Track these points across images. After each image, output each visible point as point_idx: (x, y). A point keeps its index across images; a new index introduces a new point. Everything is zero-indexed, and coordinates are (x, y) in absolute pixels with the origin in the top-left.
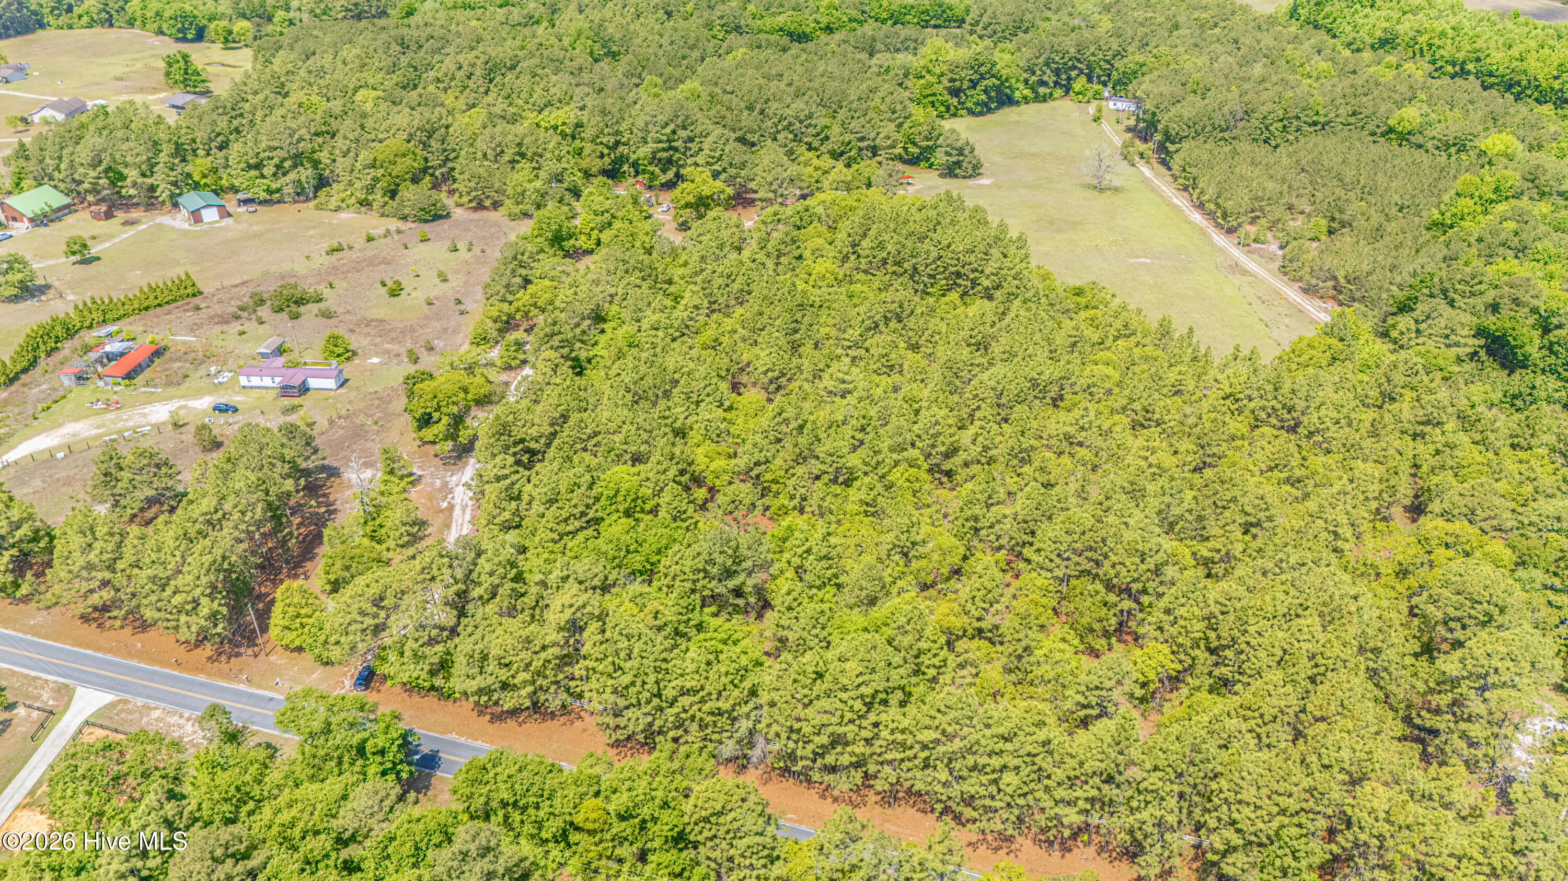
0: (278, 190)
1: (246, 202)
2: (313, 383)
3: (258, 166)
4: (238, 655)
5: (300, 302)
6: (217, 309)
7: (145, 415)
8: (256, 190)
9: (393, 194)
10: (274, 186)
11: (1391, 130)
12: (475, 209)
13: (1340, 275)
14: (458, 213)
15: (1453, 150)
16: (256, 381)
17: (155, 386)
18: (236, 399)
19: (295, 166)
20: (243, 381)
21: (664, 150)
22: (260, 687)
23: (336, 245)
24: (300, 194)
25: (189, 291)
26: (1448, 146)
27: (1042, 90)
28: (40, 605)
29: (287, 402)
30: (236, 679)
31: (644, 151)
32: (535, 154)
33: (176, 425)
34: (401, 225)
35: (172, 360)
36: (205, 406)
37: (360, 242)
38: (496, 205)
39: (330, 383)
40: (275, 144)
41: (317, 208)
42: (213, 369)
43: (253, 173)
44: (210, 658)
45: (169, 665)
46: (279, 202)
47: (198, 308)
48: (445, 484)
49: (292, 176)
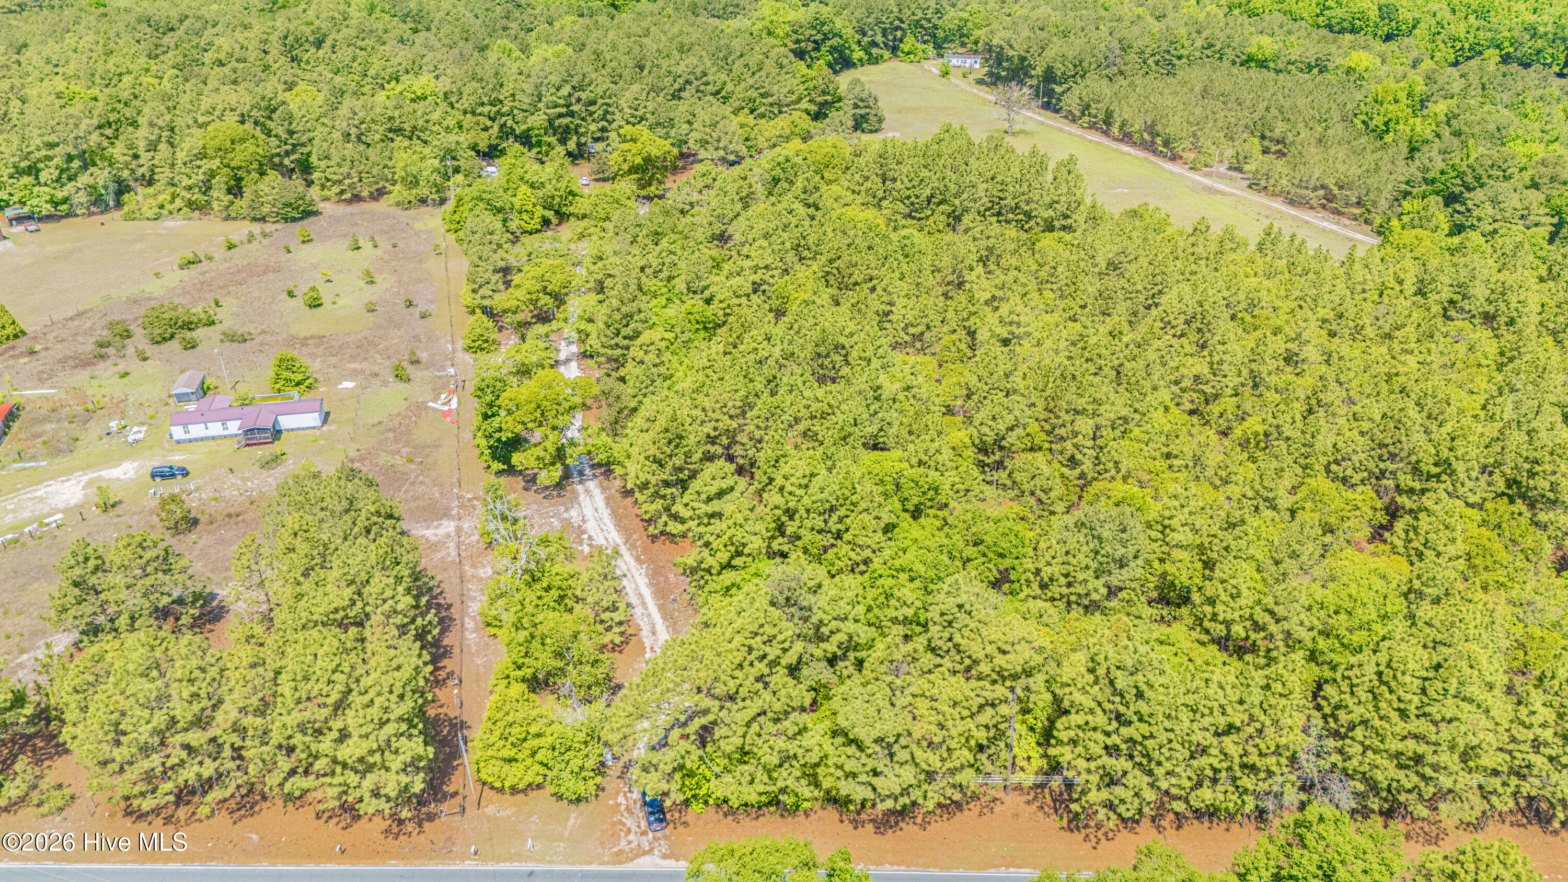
0: (65, 200)
1: (20, 219)
2: (286, 422)
3: (33, 171)
4: (431, 817)
5: (189, 326)
6: (60, 350)
7: (41, 499)
8: (34, 202)
9: (235, 189)
10: (60, 195)
11: (1250, 59)
12: (349, 202)
13: (1330, 182)
14: (326, 208)
15: (1315, 71)
16: (197, 430)
17: (33, 458)
18: (177, 459)
19: (85, 167)
20: (178, 432)
21: (560, 116)
22: (498, 859)
23: (190, 257)
24: (98, 203)
25: (9, 330)
26: (1310, 68)
27: (875, 51)
28: (45, 809)
29: (260, 452)
30: (449, 854)
31: (537, 120)
33: (108, 507)
34: (256, 228)
35: (36, 421)
36: (131, 474)
37: (219, 253)
38: (380, 193)
39: (313, 419)
40: (53, 138)
41: (129, 218)
42: (114, 425)
43: (27, 180)
44: (387, 831)
45: (329, 858)
46: (67, 216)
47: (32, 353)
48: (567, 523)
49: (84, 179)
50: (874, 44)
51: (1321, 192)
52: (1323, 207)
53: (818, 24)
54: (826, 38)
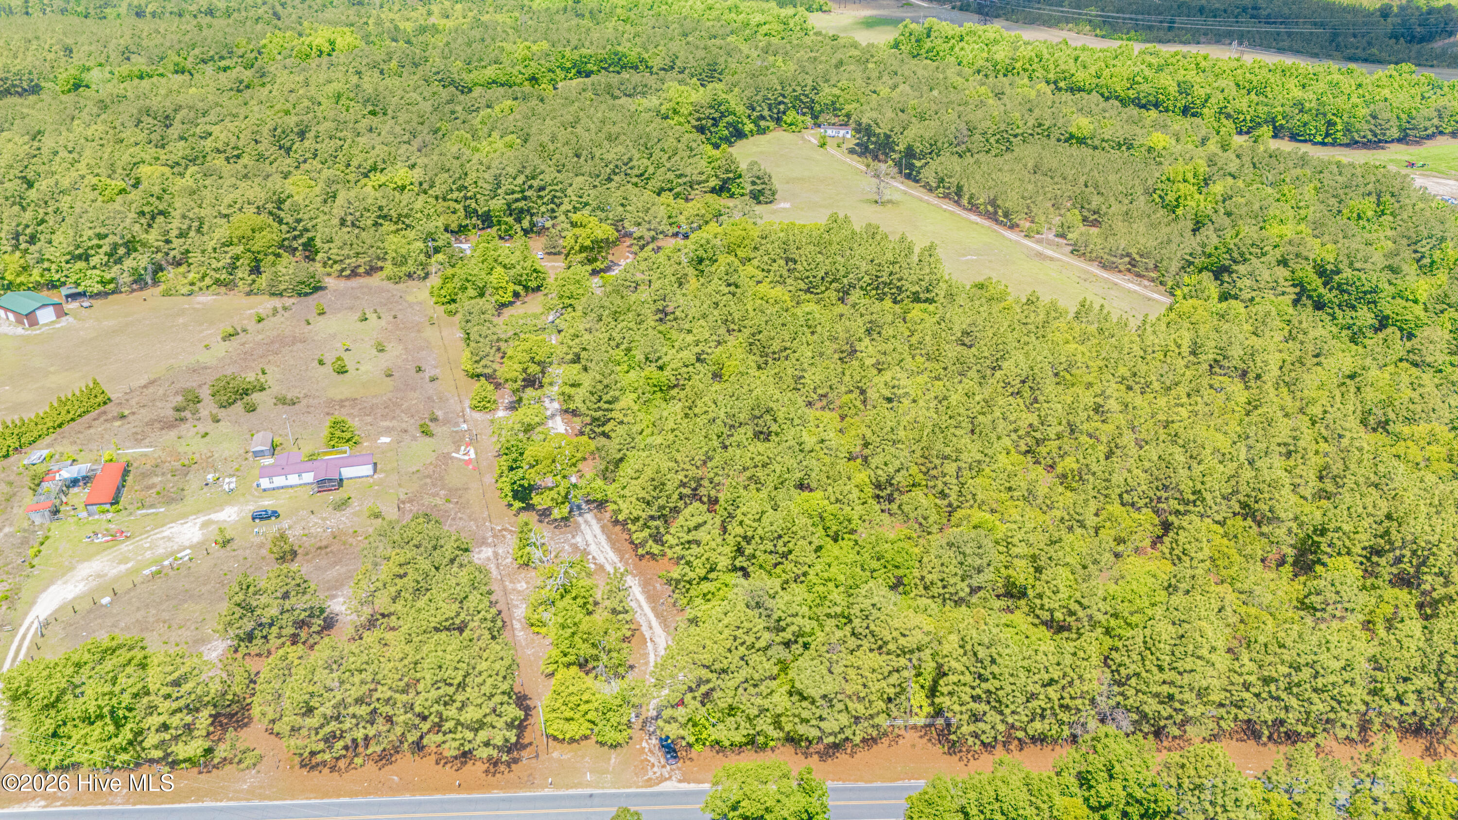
0: (111, 281)
1: (73, 296)
2: (347, 472)
3: (85, 257)
4: (516, 761)
5: (246, 392)
6: (145, 415)
7: (169, 539)
8: (88, 282)
9: (256, 270)
10: (108, 276)
11: (1072, 136)
12: (348, 277)
13: (1133, 251)
14: (330, 282)
15: (1124, 148)
16: (279, 481)
17: (152, 506)
18: (267, 503)
19: (128, 254)
20: (265, 483)
21: (517, 200)
22: (568, 787)
23: (231, 331)
24: (139, 282)
25: (100, 399)
26: (1120, 145)
27: (763, 123)
28: (242, 766)
29: (332, 496)
30: (531, 783)
31: (497, 204)
32: (400, 215)
33: (226, 543)
34: (277, 302)
35: (144, 475)
36: (234, 517)
37: (252, 326)
38: (372, 270)
39: (367, 470)
40: (103, 231)
41: (167, 294)
42: (210, 477)
43: (81, 265)
44: (487, 772)
45: (451, 791)
46: (113, 292)
47: (123, 417)
48: (575, 547)
49: (128, 263)
50: (762, 118)
51: (1127, 259)
52: (1129, 270)
53: (716, 104)
54: (723, 115)
